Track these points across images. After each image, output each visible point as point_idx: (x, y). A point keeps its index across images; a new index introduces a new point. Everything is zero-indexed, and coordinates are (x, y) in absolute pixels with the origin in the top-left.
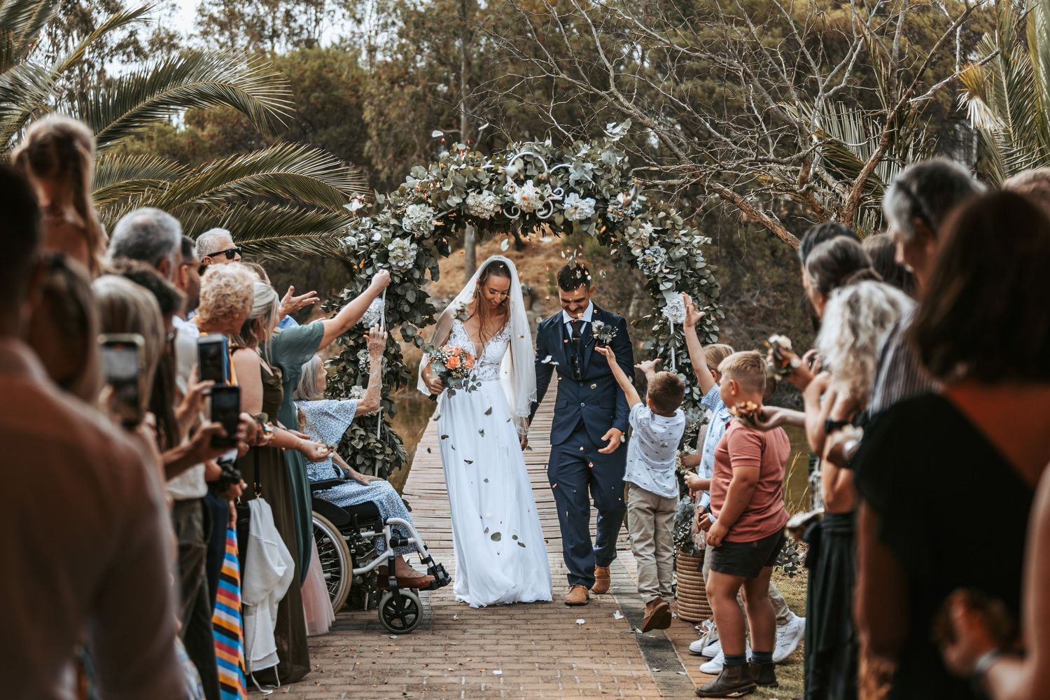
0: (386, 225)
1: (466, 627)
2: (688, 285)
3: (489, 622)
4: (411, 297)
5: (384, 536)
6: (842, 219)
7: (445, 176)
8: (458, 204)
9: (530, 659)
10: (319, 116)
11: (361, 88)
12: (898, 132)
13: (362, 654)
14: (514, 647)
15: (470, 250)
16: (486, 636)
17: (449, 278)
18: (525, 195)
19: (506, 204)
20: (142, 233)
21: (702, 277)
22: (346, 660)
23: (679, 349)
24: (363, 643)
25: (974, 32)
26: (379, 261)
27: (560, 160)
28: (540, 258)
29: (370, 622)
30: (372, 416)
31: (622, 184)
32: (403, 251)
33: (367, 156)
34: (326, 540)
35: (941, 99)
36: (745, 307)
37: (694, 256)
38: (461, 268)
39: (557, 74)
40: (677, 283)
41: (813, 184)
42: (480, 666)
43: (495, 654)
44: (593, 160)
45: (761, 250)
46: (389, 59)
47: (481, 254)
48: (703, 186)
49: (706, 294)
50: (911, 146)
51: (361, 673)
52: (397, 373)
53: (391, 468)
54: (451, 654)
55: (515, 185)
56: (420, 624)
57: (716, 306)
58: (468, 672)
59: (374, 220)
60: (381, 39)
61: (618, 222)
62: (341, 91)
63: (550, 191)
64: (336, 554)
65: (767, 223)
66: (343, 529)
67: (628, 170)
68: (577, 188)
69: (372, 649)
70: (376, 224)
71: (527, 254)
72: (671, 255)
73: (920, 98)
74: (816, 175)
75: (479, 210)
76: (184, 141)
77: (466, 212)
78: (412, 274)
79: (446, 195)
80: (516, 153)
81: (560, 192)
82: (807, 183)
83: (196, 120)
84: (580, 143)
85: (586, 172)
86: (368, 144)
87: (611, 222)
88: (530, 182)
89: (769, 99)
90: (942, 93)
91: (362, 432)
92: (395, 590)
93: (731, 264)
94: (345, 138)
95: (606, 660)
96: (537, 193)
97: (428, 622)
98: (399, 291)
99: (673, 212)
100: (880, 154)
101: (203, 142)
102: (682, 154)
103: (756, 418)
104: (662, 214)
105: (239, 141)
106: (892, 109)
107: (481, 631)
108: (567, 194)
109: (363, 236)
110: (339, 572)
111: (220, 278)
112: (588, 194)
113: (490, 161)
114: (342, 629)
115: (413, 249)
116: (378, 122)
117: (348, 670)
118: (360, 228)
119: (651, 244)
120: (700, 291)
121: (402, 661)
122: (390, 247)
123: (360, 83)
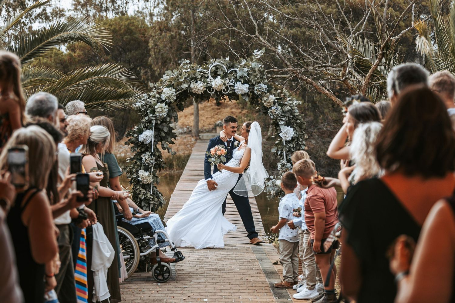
0: (154, 97)
1: (192, 279)
2: (291, 123)
3: (202, 277)
4: (166, 130)
5: (154, 238)
6: (361, 92)
7: (181, 75)
8: (186, 87)
9: (221, 294)
10: (128, 46)
11: (146, 33)
12: (386, 52)
13: (144, 292)
14: (213, 288)
15: (196, 106)
16: (201, 283)
17: (187, 118)
18: (217, 83)
19: (208, 87)
20: (40, 104)
21: (298, 119)
22: (137, 295)
23: (288, 152)
24: (145, 287)
25: (423, 6)
26: (151, 114)
27: (233, 67)
28: (228, 109)
29: (148, 277)
30: (148, 184)
31: (261, 78)
32: (162, 109)
33: (150, 64)
34: (128, 240)
35: (408, 36)
36: (321, 130)
37: (294, 110)
38: (192, 114)
39: (232, 27)
40: (286, 122)
41: (348, 76)
42: (197, 297)
43: (205, 291)
44: (248, 67)
45: (327, 105)
46: (159, 20)
47: (201, 108)
48: (298, 78)
49: (299, 127)
50: (392, 59)
51: (144, 301)
52: (160, 164)
53: (158, 207)
54: (184, 292)
55: (212, 78)
56: (172, 278)
57: (304, 132)
58: (192, 300)
59: (149, 95)
60: (156, 11)
61: (259, 95)
62: (137, 35)
63: (228, 81)
64: (132, 247)
65: (327, 94)
66: (136, 235)
67: (264, 71)
68: (240, 79)
69: (149, 290)
70: (149, 96)
71: (222, 107)
72: (284, 109)
73: (396, 37)
74: (349, 72)
75: (196, 90)
76: (66, 58)
77: (190, 91)
78: (166, 119)
79: (181, 83)
80: (212, 64)
81: (233, 81)
82: (345, 76)
83: (72, 48)
84: (242, 59)
85: (244, 72)
86: (150, 59)
87: (256, 95)
88: (219, 77)
89: (328, 38)
90: (409, 33)
91: (144, 191)
92: (159, 262)
93: (314, 111)
94: (139, 56)
95: (255, 294)
96: (222, 82)
97: (174, 277)
98: (160, 127)
99: (284, 90)
100: (378, 63)
101: (75, 59)
102: (288, 63)
103: (322, 183)
104: (279, 91)
105: (91, 58)
106: (383, 42)
107: (199, 281)
108: (236, 82)
109: (143, 102)
110: (134, 255)
111: (73, 122)
112: (245, 82)
113: (201, 68)
114: (135, 281)
115: (166, 108)
116: (155, 49)
117: (137, 300)
118: (142, 99)
119: (274, 104)
120: (297, 126)
121: (162, 295)
122: (156, 107)
123: (146, 31)
